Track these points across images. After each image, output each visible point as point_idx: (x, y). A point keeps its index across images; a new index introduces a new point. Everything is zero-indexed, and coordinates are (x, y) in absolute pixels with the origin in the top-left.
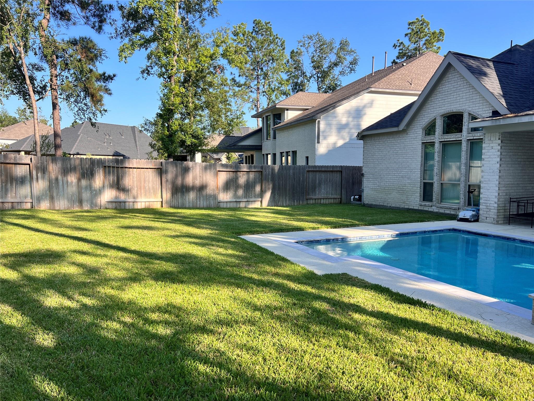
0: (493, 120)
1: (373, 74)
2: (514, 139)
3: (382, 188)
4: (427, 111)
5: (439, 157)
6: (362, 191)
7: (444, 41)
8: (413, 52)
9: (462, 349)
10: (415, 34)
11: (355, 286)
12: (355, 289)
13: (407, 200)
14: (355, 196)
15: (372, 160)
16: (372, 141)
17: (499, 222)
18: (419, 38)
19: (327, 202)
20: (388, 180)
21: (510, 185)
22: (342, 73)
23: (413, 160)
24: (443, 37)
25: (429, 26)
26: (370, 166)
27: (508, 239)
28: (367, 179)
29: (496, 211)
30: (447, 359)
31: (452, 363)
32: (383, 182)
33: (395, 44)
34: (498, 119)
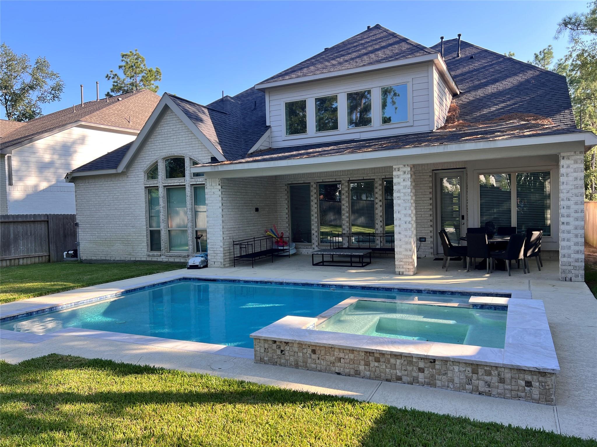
0: (212, 167)
1: (83, 106)
2: (232, 185)
3: (102, 239)
4: (148, 153)
5: (165, 202)
6: (78, 244)
7: (161, 80)
8: (130, 87)
9: (192, 409)
10: (130, 68)
11: (66, 367)
12: (66, 371)
13: (133, 251)
14: (69, 251)
15: (88, 207)
16: (86, 184)
17: (226, 265)
18: (135, 73)
19: (29, 262)
20: (109, 230)
21: (233, 229)
22: (41, 99)
23: (136, 206)
24: (160, 77)
25: (145, 62)
26: (85, 214)
27: (234, 281)
28: (83, 230)
29: (222, 255)
30: (176, 427)
31: (182, 429)
32: (104, 232)
33: (108, 75)
34: (216, 165)
